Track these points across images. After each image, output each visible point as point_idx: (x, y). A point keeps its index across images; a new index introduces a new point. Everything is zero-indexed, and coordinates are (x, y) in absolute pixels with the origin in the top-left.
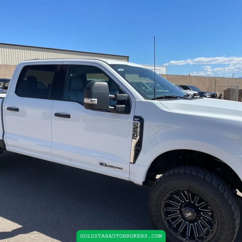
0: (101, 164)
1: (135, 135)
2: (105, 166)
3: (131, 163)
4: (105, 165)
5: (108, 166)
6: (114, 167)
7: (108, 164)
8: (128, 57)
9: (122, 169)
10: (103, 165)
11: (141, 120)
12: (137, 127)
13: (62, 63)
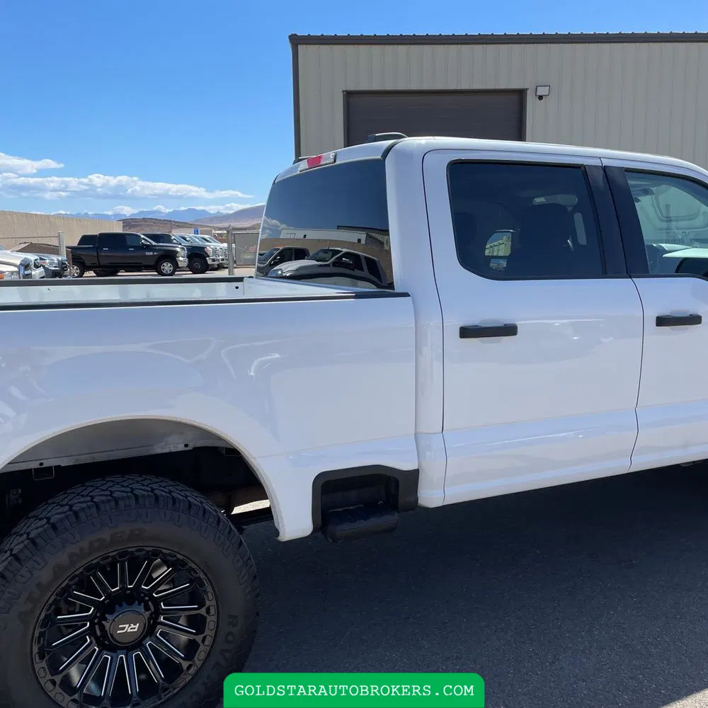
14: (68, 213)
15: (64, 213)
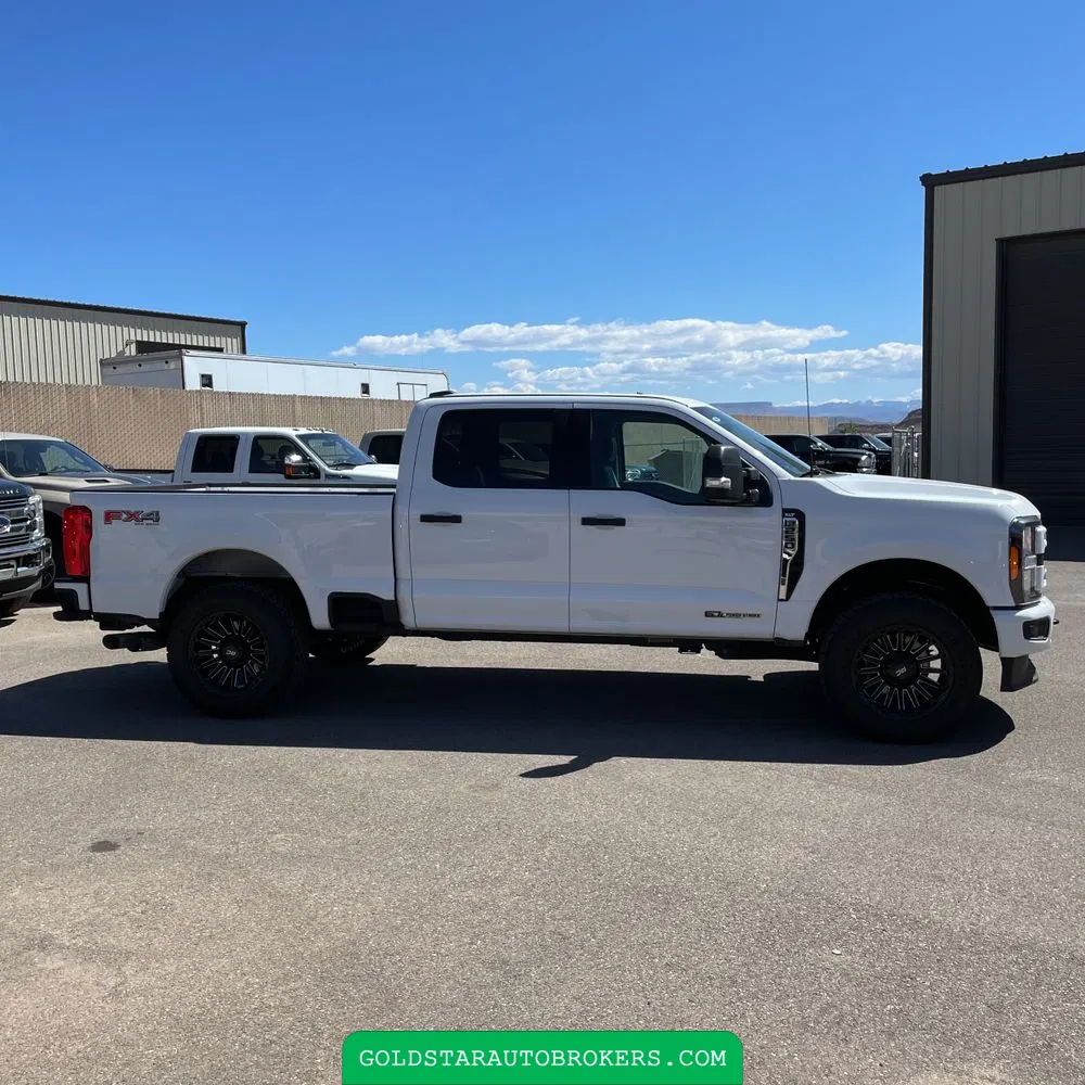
0: (708, 614)
1: (791, 546)
2: (718, 616)
3: (779, 600)
4: (716, 614)
5: (724, 615)
6: (740, 615)
8: (243, 325)
9: (758, 616)
10: (713, 616)
11: (800, 515)
12: (793, 530)
13: (569, 407)
14: (846, 401)
15: (838, 401)
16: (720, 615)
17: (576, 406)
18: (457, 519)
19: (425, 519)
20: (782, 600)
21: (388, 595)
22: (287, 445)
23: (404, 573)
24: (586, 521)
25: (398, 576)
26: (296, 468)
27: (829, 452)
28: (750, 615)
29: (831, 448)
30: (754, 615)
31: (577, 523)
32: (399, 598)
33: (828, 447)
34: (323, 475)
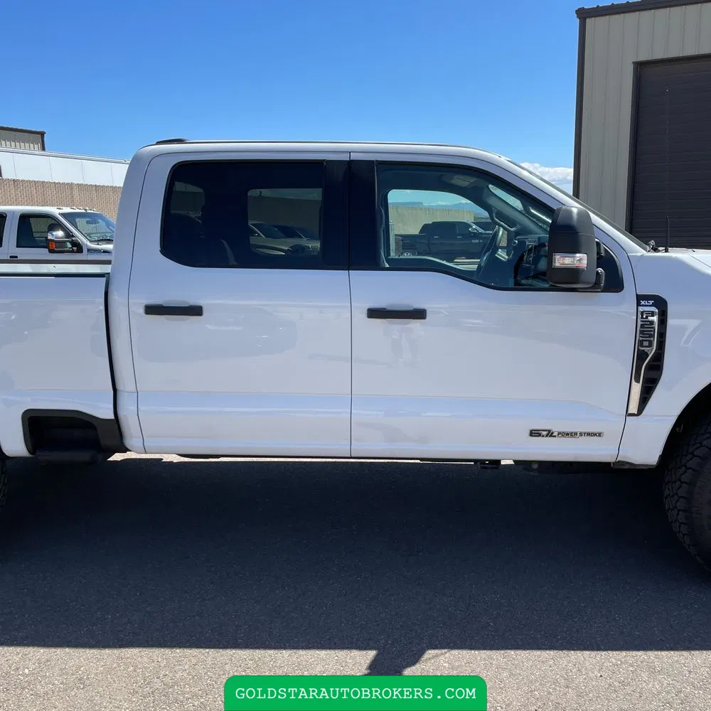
0: (534, 433)
1: (646, 343)
2: (547, 436)
3: (628, 414)
4: (544, 433)
5: (555, 434)
6: (576, 434)
7: (556, 429)
9: (600, 435)
10: (540, 435)
11: (660, 303)
12: (651, 323)
13: (345, 157)
16: (550, 434)
17: (354, 157)
18: (196, 311)
19: (151, 310)
20: (633, 415)
21: (105, 413)
22: (54, 224)
23: (125, 384)
24: (374, 313)
25: (120, 386)
26: (60, 243)
27: (481, 233)
28: (589, 434)
29: (483, 231)
30: (594, 435)
31: (361, 316)
32: (121, 413)
33: (481, 230)
34: (85, 250)
